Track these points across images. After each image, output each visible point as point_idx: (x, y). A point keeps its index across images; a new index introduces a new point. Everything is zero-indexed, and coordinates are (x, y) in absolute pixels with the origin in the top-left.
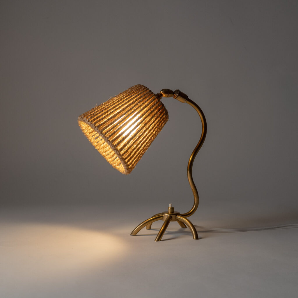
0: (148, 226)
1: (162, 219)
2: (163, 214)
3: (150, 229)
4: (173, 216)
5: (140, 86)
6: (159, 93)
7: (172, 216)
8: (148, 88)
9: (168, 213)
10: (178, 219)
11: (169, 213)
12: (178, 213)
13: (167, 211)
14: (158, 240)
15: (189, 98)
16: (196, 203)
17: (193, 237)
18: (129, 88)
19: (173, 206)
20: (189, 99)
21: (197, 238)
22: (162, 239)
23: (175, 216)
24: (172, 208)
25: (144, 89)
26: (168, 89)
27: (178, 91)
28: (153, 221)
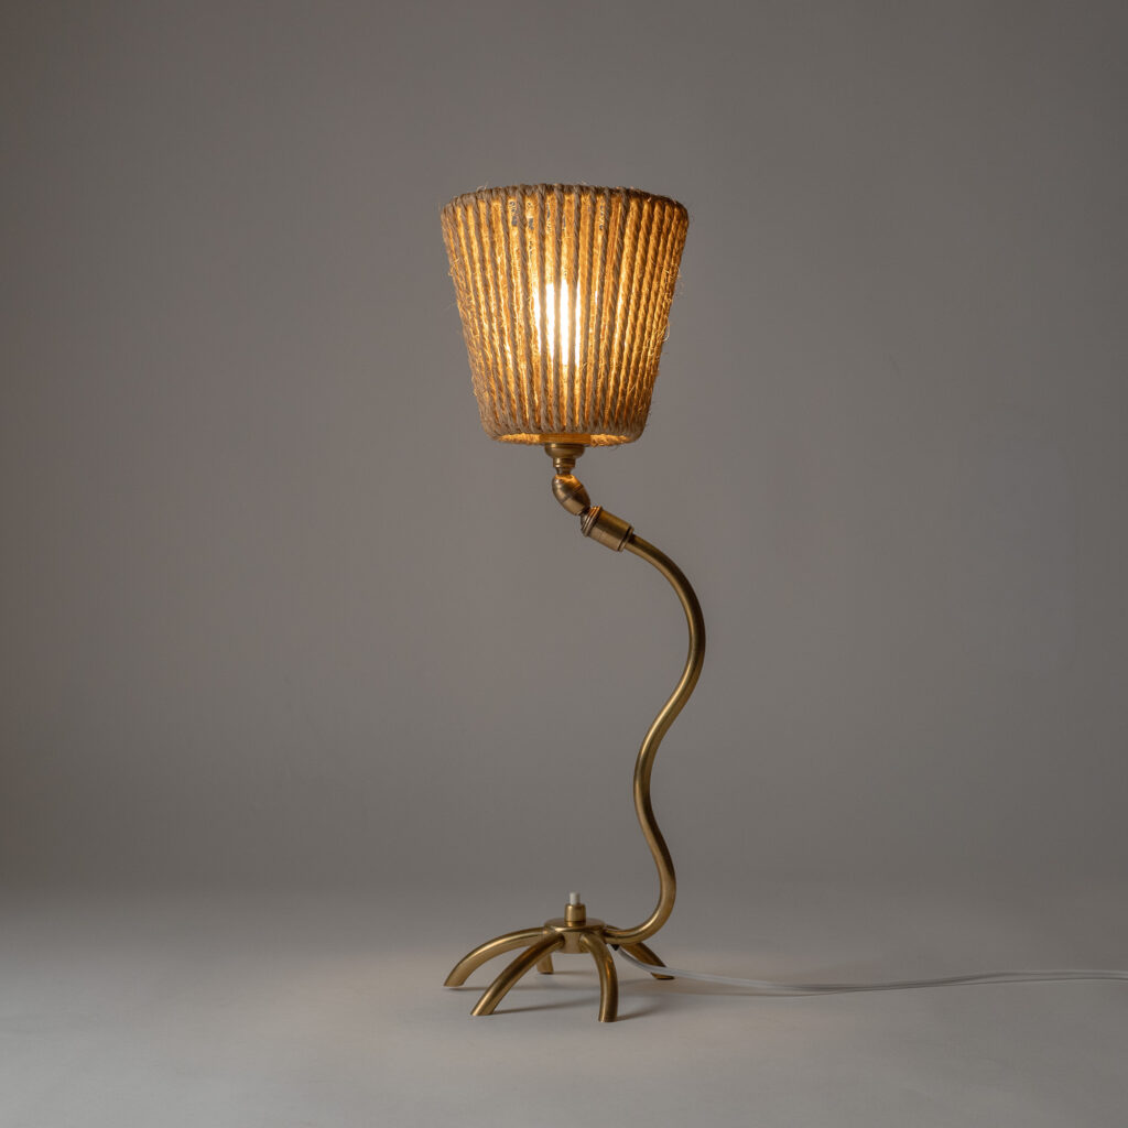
4: (571, 936)
7: (566, 934)
9: (566, 926)
11: (570, 924)
12: (600, 924)
13: (563, 916)
14: (482, 1012)
19: (581, 903)
24: (580, 908)
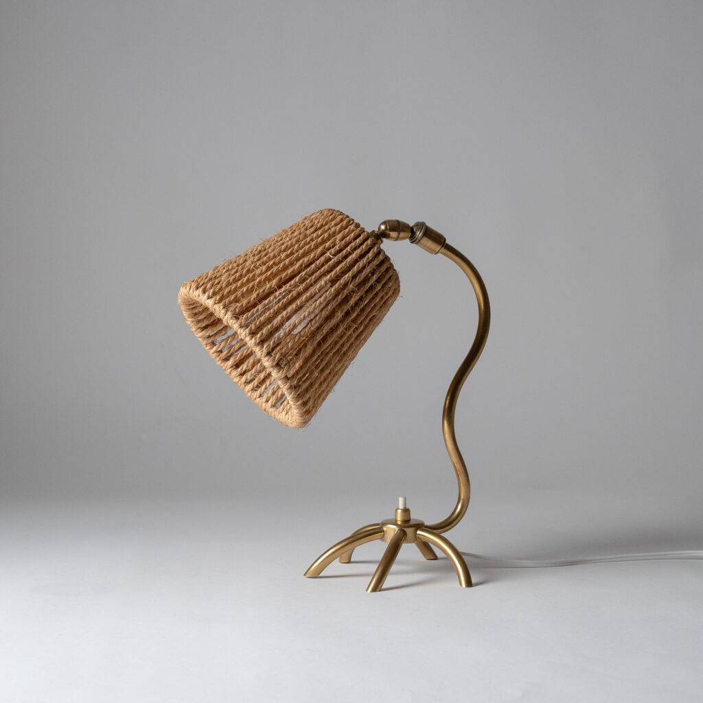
0: (345, 556)
1: (383, 538)
2: (384, 524)
3: (349, 562)
4: (409, 531)
5: (331, 212)
6: (376, 230)
7: (405, 529)
8: (351, 217)
9: (397, 524)
10: (420, 537)
11: (399, 523)
12: (420, 522)
13: (394, 517)
14: (374, 590)
15: (447, 242)
16: (462, 497)
17: (458, 582)
18: (304, 217)
19: (407, 507)
20: (447, 244)
21: (469, 583)
22: (384, 586)
23: (413, 529)
24: (406, 511)
25: (342, 220)
26: (398, 221)
27: (421, 225)
28: (356, 543)
